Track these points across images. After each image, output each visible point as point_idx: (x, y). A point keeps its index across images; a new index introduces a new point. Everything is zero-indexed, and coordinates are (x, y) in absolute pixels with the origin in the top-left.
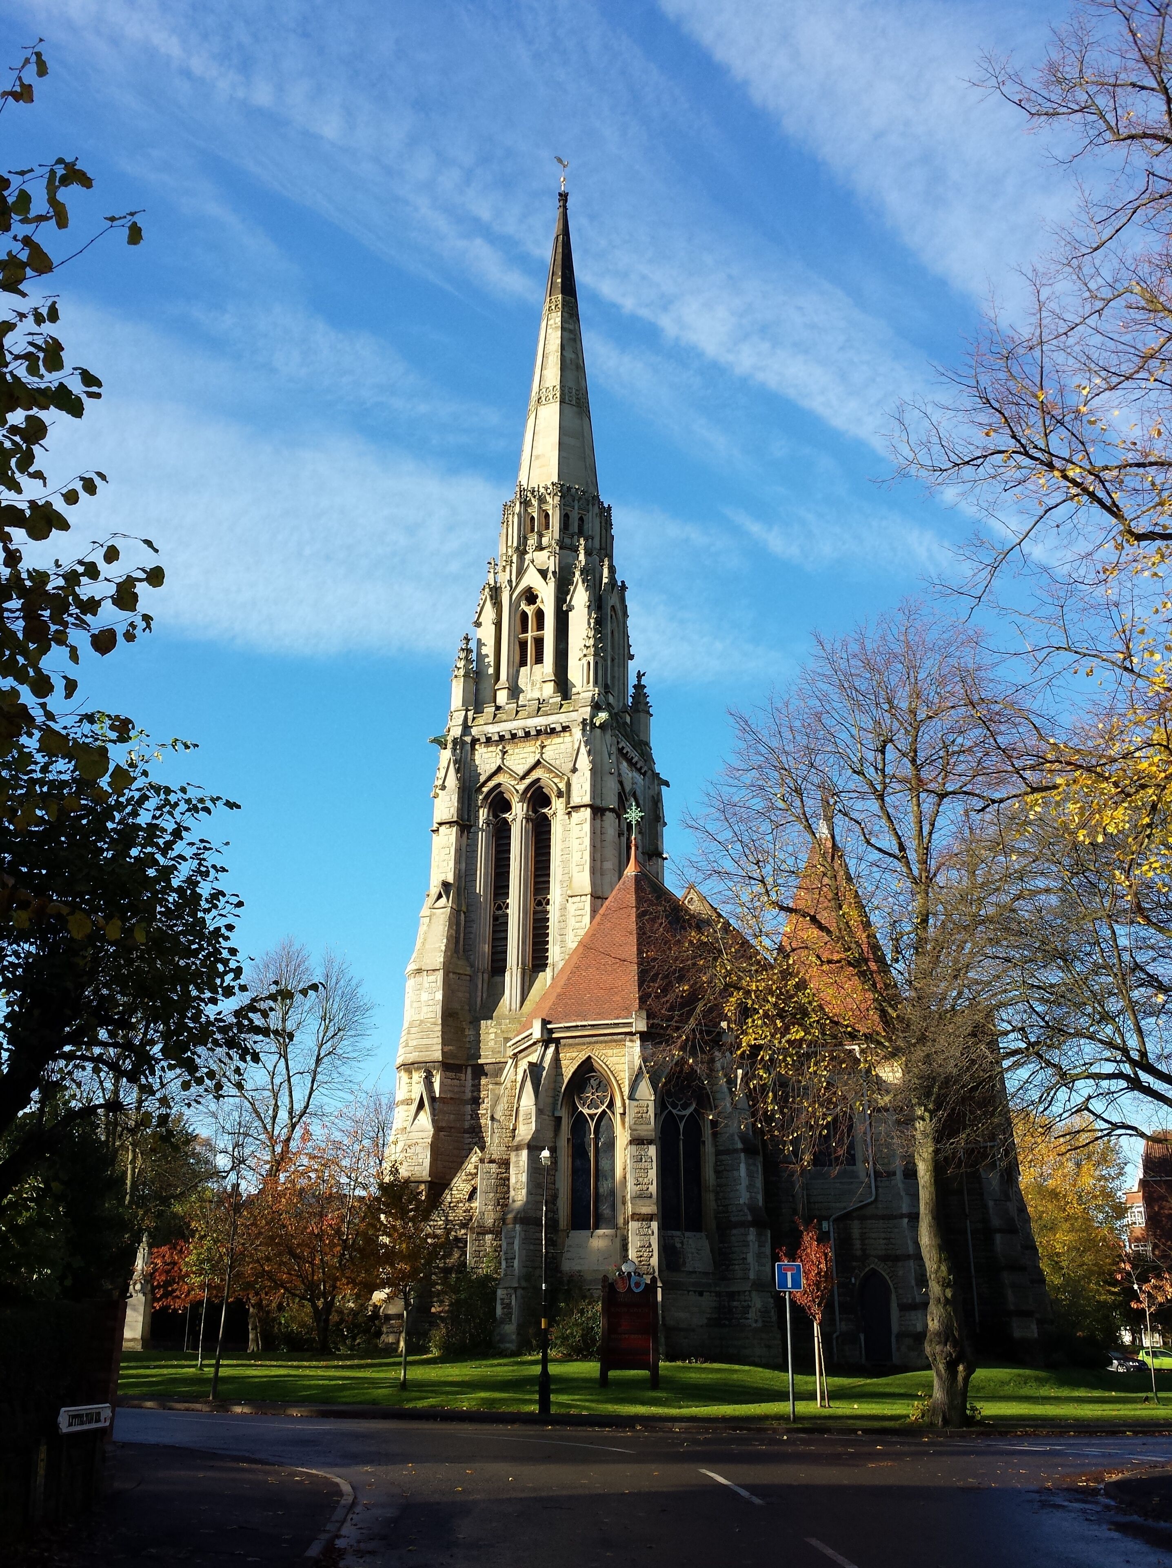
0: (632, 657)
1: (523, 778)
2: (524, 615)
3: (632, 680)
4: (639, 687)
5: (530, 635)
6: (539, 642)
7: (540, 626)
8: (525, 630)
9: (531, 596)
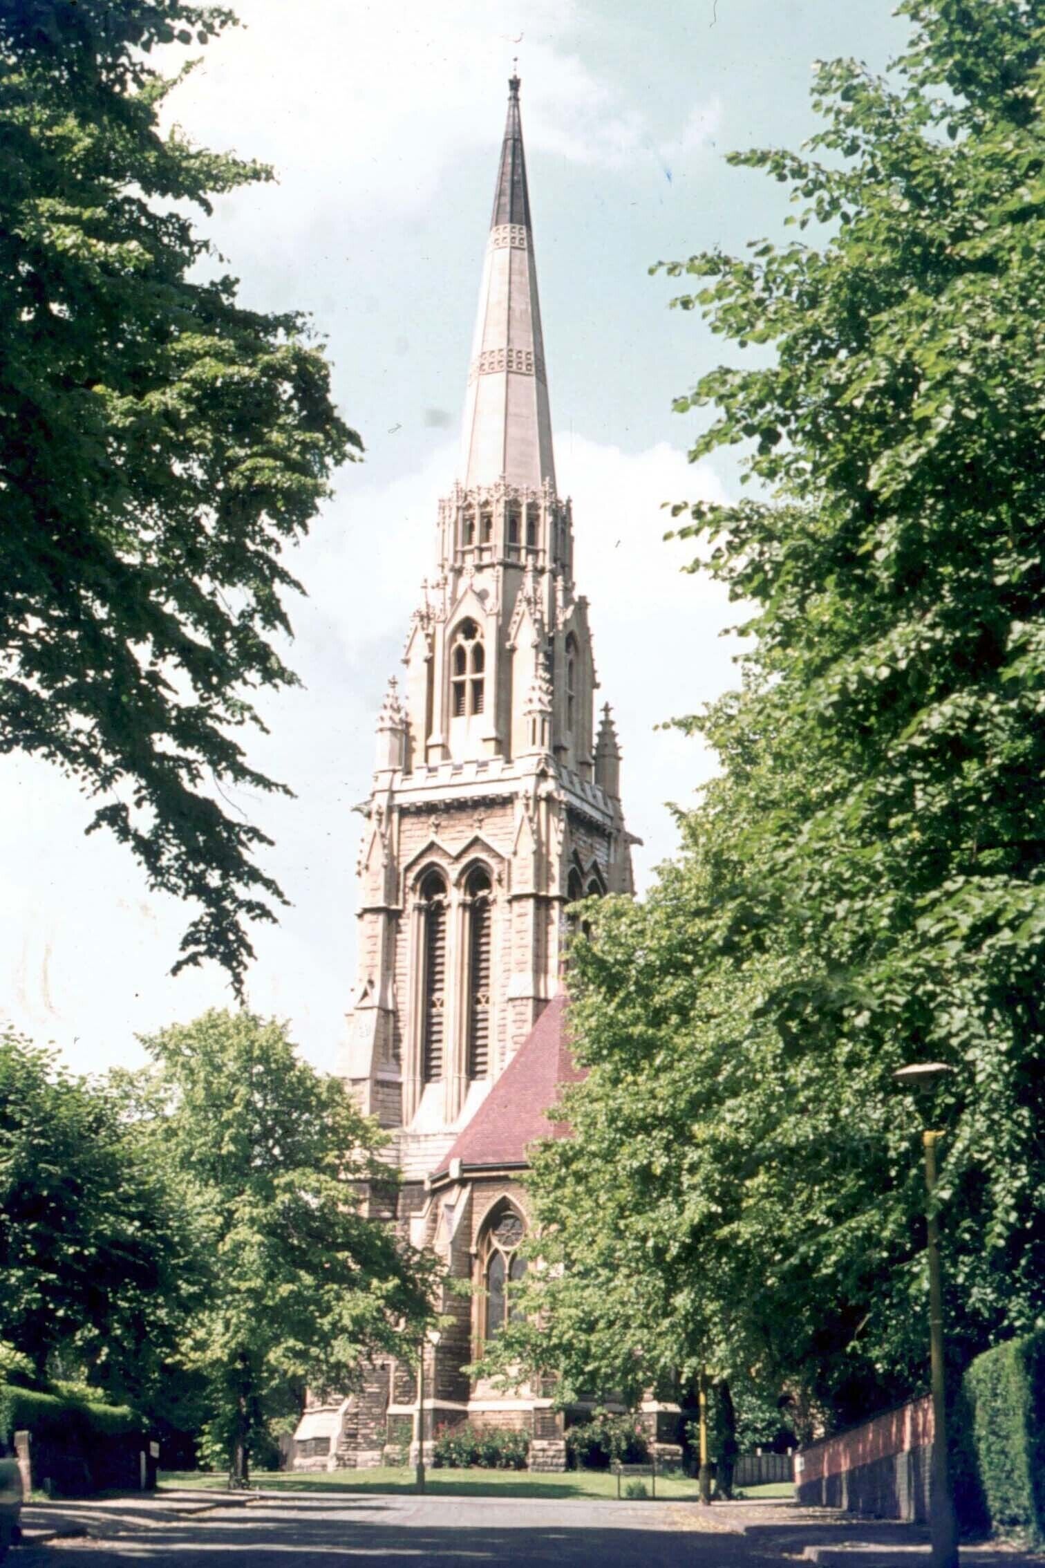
0: (597, 686)
1: (458, 858)
2: (460, 653)
3: (598, 716)
4: (607, 723)
5: (469, 676)
6: (478, 686)
7: (479, 666)
8: (461, 669)
9: (469, 627)
